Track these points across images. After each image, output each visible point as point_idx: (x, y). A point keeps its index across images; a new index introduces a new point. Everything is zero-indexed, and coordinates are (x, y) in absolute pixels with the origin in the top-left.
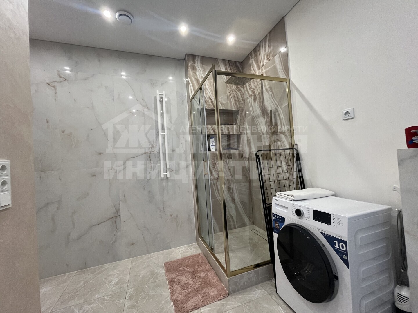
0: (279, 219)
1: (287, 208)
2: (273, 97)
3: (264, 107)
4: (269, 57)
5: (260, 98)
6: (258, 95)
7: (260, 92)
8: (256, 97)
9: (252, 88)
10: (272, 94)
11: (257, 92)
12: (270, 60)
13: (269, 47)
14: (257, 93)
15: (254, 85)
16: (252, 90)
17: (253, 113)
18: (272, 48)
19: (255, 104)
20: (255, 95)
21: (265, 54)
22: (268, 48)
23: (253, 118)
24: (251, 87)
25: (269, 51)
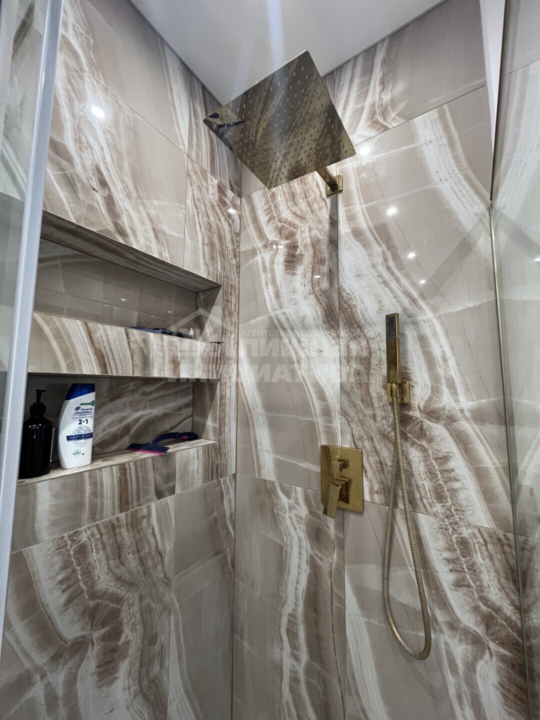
2: (391, 263)
3: (339, 294)
4: (385, 119)
5: (318, 261)
6: (310, 248)
7: (321, 237)
8: (298, 252)
9: (280, 221)
10: (389, 255)
11: (307, 234)
12: (386, 129)
13: (383, 83)
14: (304, 237)
15: (294, 209)
16: (282, 227)
17: (274, 310)
18: (400, 87)
19: (289, 276)
20: (293, 247)
21: (360, 105)
22: (378, 88)
23: (275, 328)
24: (279, 215)
25: (387, 97)
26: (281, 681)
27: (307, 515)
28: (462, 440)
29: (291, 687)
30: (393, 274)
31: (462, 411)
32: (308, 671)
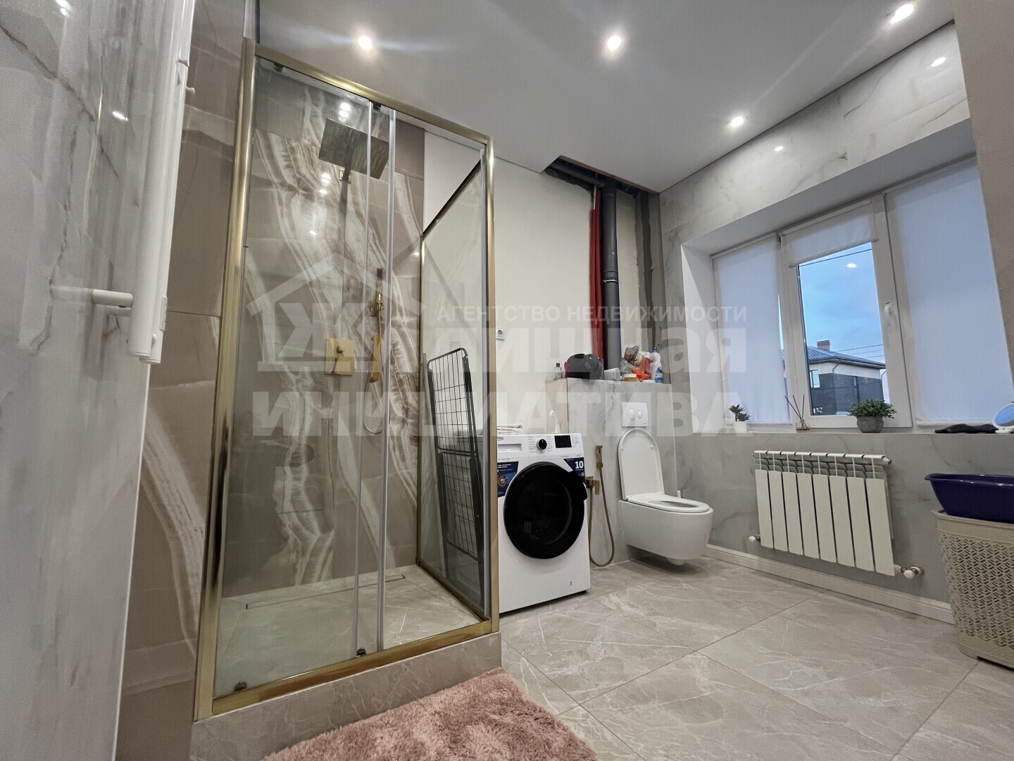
0: (508, 467)
1: (519, 445)
2: (377, 242)
3: (345, 246)
9: (298, 173)
10: (376, 236)
15: (311, 170)
16: (300, 178)
20: (309, 199)
23: (289, 253)
24: (297, 167)
26: (283, 502)
27: (312, 384)
28: (403, 335)
29: (292, 501)
30: (378, 248)
31: (404, 323)
32: (308, 481)
